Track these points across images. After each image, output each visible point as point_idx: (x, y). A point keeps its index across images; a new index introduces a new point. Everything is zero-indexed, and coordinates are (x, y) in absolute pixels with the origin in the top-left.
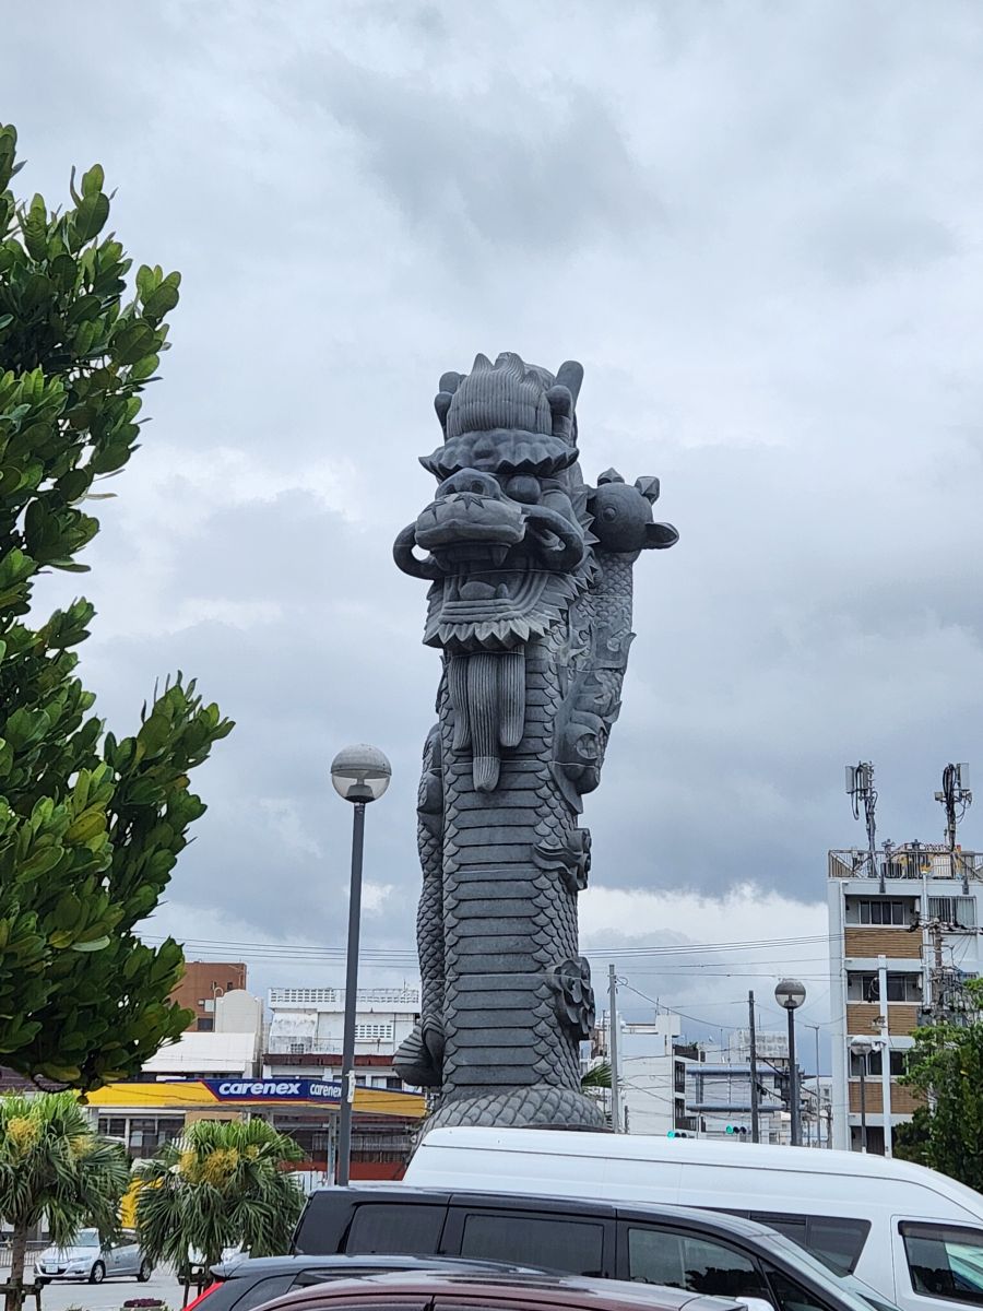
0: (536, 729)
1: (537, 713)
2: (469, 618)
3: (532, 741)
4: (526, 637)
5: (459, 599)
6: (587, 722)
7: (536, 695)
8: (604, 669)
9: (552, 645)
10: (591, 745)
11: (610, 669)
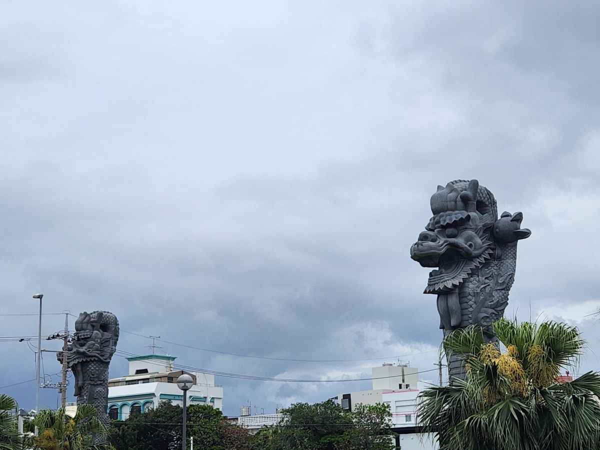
0: (466, 317)
1: (466, 312)
2: (434, 283)
3: (465, 322)
4: (458, 284)
5: (432, 276)
6: (485, 312)
7: (464, 305)
8: (497, 290)
9: (471, 286)
10: (488, 320)
11: (499, 290)
